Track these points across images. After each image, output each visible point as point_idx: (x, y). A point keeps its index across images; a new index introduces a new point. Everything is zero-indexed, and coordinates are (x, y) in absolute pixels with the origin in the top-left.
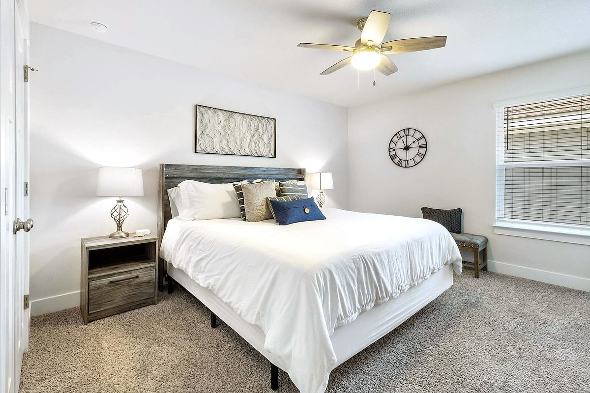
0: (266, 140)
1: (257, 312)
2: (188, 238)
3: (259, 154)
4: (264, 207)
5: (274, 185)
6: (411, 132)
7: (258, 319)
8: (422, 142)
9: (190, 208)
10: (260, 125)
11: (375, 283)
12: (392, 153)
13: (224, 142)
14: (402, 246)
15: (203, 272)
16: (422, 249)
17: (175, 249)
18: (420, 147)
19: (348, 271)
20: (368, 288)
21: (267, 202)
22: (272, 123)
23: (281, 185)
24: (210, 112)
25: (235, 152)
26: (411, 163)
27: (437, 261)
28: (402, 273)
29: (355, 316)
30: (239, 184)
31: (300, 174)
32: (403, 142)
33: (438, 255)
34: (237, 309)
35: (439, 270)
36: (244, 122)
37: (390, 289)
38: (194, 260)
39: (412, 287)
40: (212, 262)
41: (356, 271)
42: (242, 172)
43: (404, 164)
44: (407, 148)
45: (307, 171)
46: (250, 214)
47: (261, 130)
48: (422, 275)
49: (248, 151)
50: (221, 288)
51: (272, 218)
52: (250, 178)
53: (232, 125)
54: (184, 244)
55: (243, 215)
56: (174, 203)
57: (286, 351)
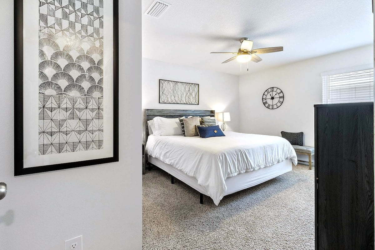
0: (194, 96)
1: (194, 171)
2: (160, 143)
3: (190, 103)
4: (194, 130)
5: (199, 119)
6: (275, 89)
7: (194, 174)
8: (281, 95)
9: (159, 130)
10: (191, 88)
11: (245, 161)
12: (264, 101)
13: (173, 97)
14: (261, 148)
15: (168, 158)
16: (272, 150)
17: (153, 148)
18: (280, 97)
19: (233, 155)
20: (242, 164)
21: (195, 127)
22: (197, 86)
23: (202, 119)
24: (166, 83)
25: (178, 102)
26: (275, 107)
27: (281, 157)
28: (260, 159)
29: (236, 174)
30: (182, 118)
31: (212, 113)
32: (270, 95)
33: (282, 154)
34: (185, 171)
35: (282, 161)
36: (183, 87)
37: (253, 165)
38: (163, 153)
39: (265, 167)
40: (173, 153)
41: (237, 156)
42: (182, 112)
43: (271, 107)
44: (273, 98)
45: (215, 112)
46: (187, 133)
47: (191, 91)
48: (271, 162)
49: (184, 101)
50: (177, 164)
51: (198, 135)
52: (186, 116)
53: (177, 89)
54: (158, 146)
55: (184, 134)
56: (150, 127)
57: (207, 184)
